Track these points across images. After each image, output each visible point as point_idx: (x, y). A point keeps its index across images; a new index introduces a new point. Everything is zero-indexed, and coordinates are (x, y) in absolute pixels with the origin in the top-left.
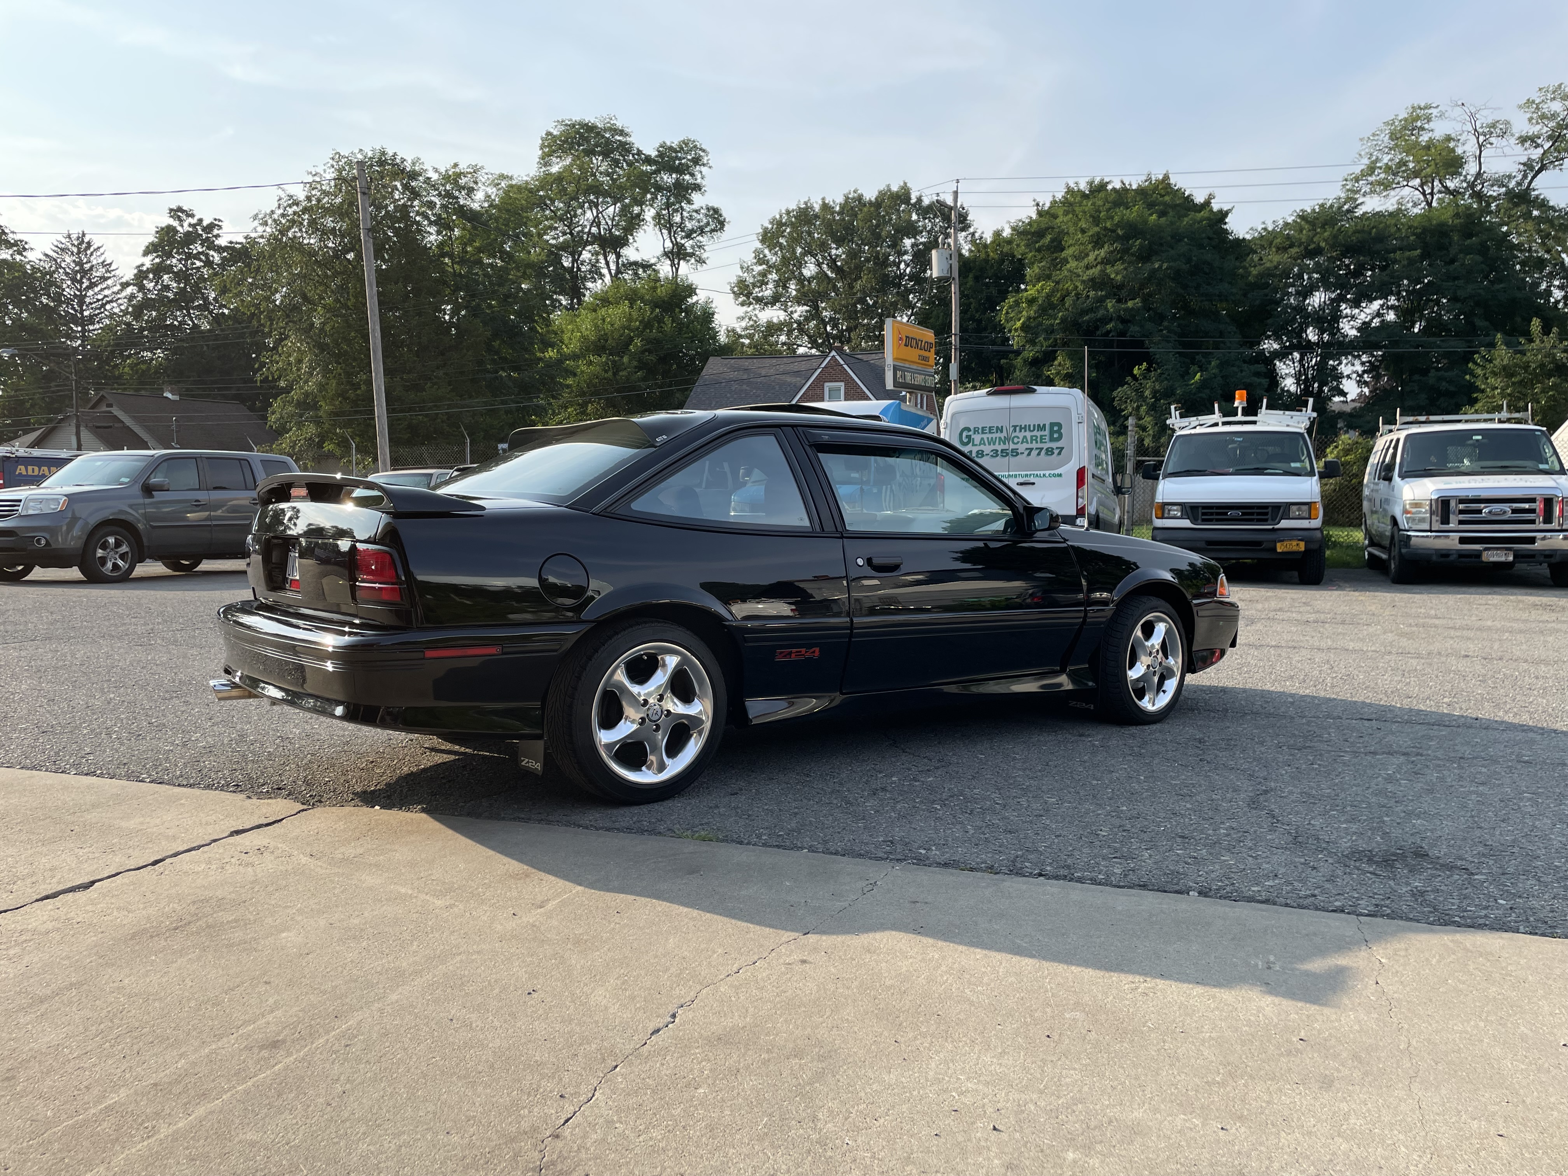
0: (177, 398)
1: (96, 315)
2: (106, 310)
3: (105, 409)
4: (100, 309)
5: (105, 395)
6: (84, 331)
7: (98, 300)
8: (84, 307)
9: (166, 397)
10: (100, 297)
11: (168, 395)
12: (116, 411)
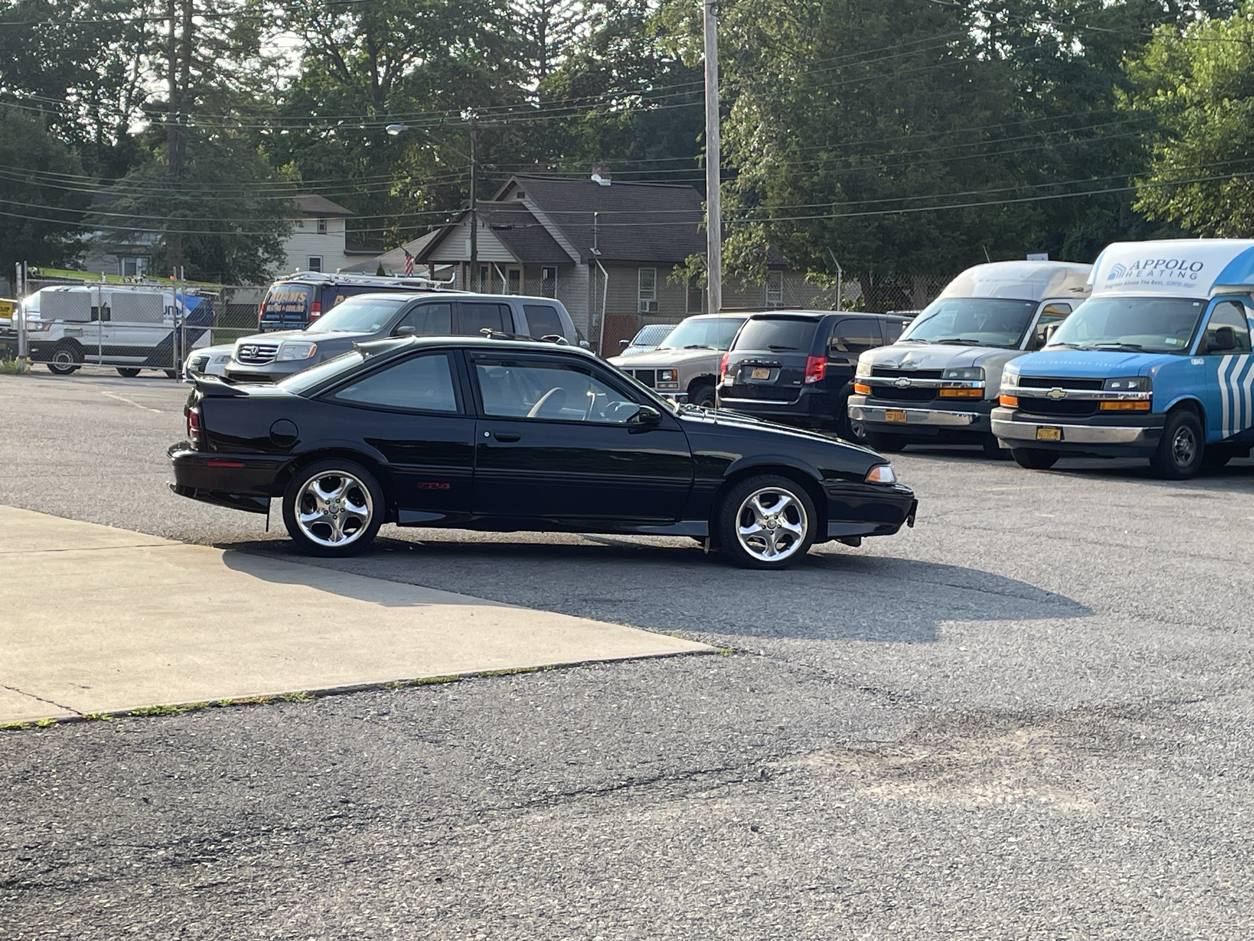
0: (607, 182)
1: (561, 42)
2: (574, 34)
3: (515, 199)
4: (565, 32)
5: (516, 180)
6: (544, 66)
7: (566, 20)
8: (547, 31)
9: (596, 183)
10: (568, 14)
11: (596, 178)
12: (527, 202)
